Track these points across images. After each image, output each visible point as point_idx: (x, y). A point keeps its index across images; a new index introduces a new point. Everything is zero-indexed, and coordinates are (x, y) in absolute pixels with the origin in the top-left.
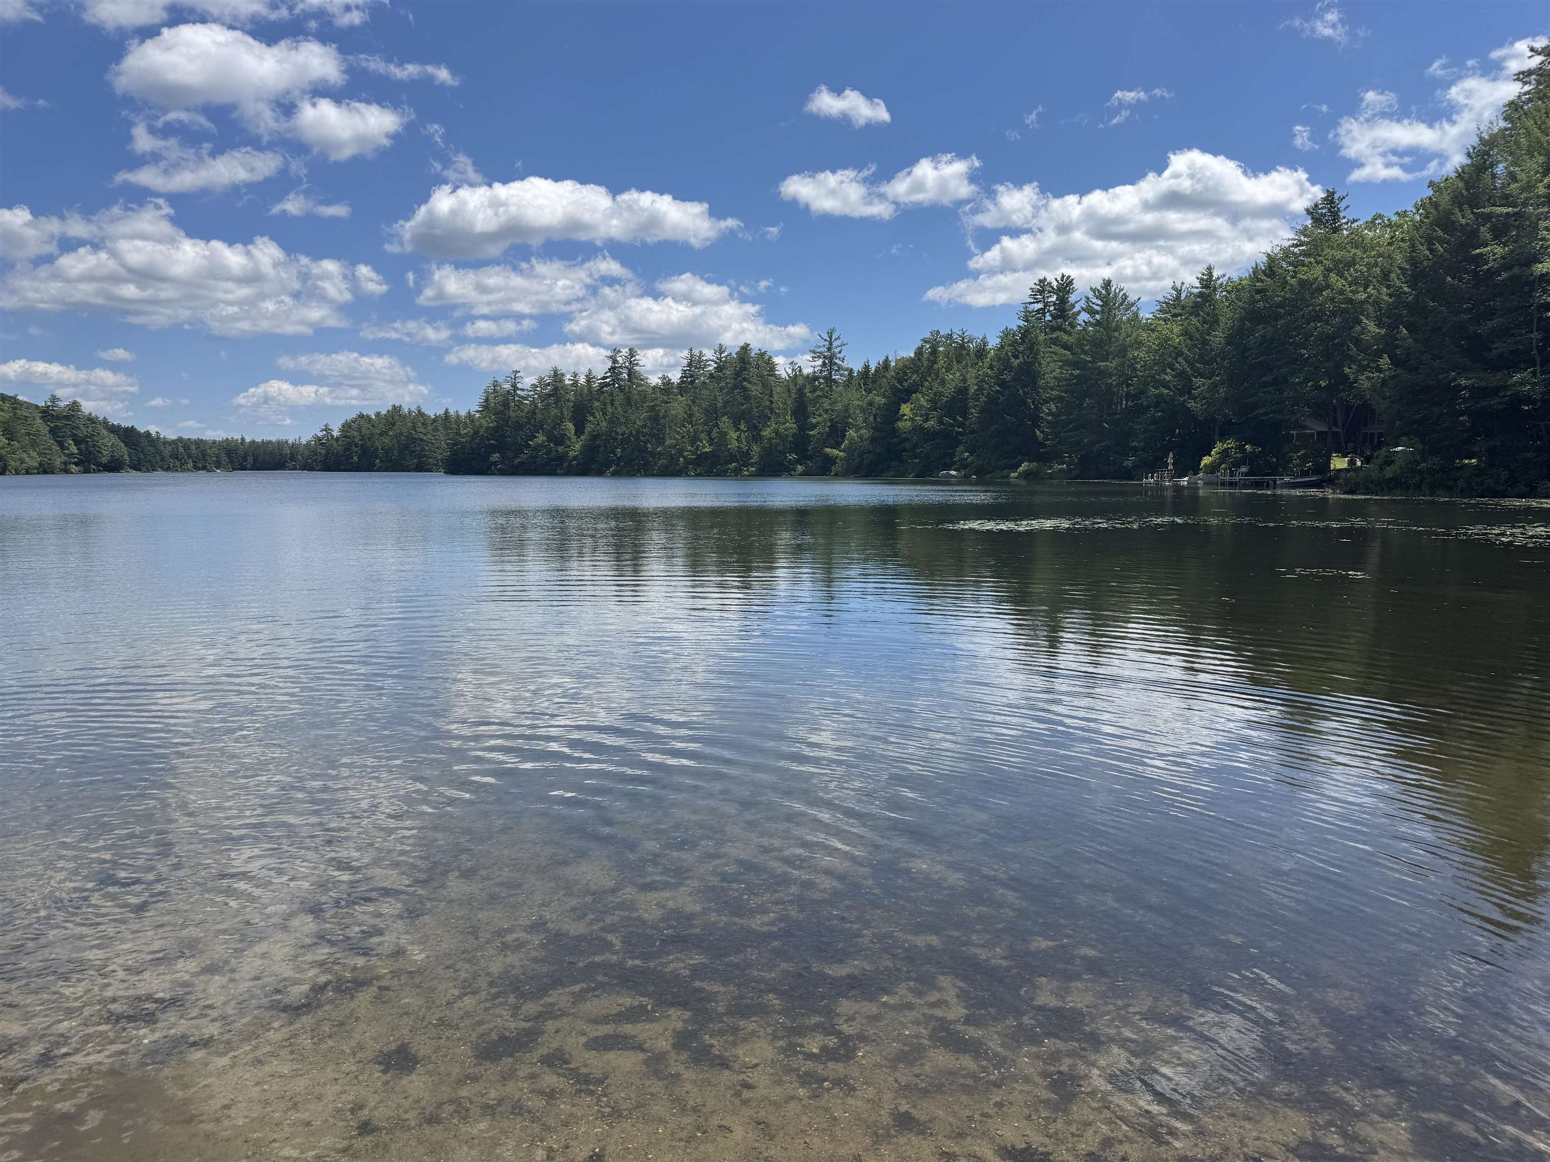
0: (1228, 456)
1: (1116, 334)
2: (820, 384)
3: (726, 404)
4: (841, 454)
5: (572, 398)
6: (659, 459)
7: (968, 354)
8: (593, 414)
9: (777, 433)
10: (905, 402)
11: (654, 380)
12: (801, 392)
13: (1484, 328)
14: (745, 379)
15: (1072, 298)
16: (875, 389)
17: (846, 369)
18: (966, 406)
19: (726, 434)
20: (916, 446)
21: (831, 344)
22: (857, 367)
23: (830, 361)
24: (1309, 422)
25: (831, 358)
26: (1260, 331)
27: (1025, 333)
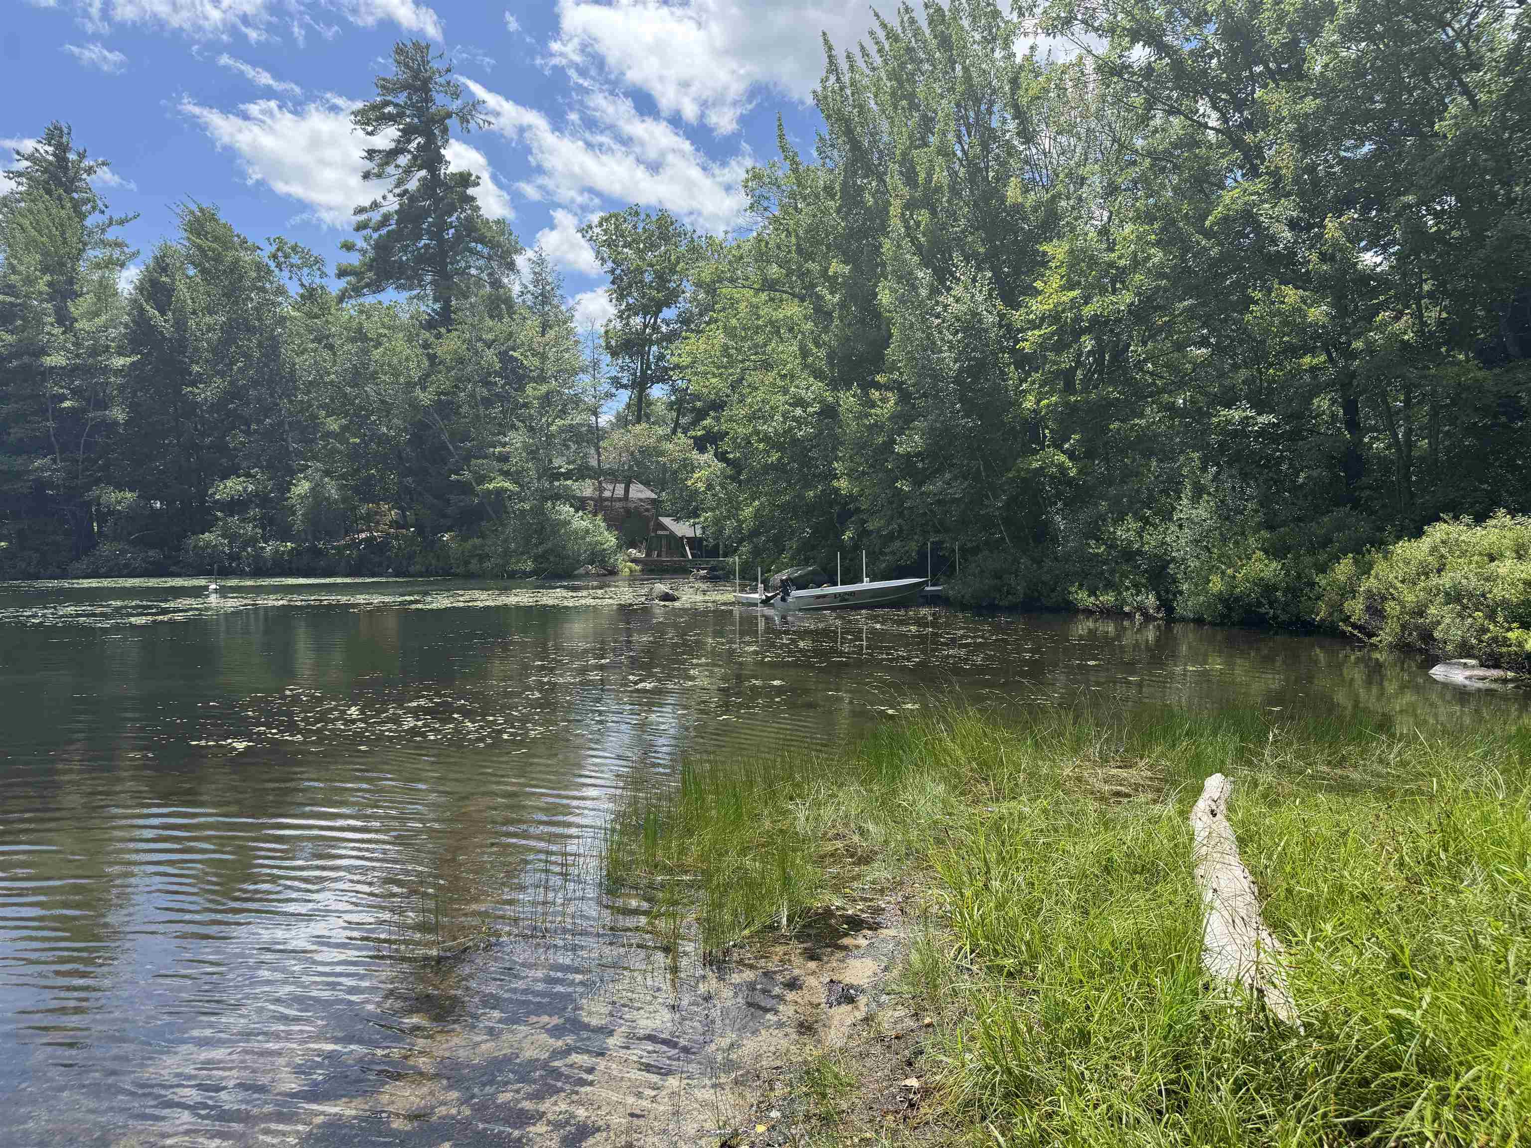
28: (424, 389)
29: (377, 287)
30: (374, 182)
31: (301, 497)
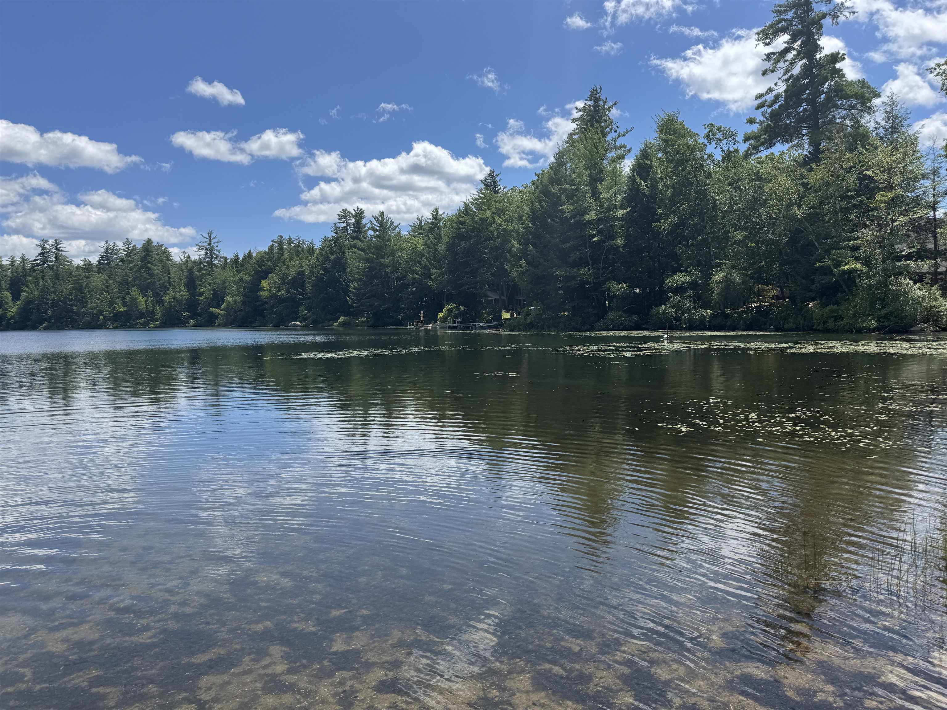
0: (451, 312)
1: (389, 243)
2: (205, 266)
3: (135, 279)
4: (222, 312)
5: (9, 274)
6: (83, 317)
7: (303, 251)
8: (27, 286)
9: (174, 298)
10: (264, 279)
11: (78, 262)
12: (190, 271)
13: (566, 246)
14: (149, 262)
15: (364, 221)
16: (243, 270)
17: (222, 258)
18: (303, 282)
19: (136, 299)
20: (273, 307)
21: (210, 241)
22: (230, 256)
23: (210, 251)
24: (489, 293)
25: (211, 250)
26: (463, 244)
27: (336, 240)
28: (799, 206)
29: (770, 144)
30: (770, 75)
31: (718, 282)
